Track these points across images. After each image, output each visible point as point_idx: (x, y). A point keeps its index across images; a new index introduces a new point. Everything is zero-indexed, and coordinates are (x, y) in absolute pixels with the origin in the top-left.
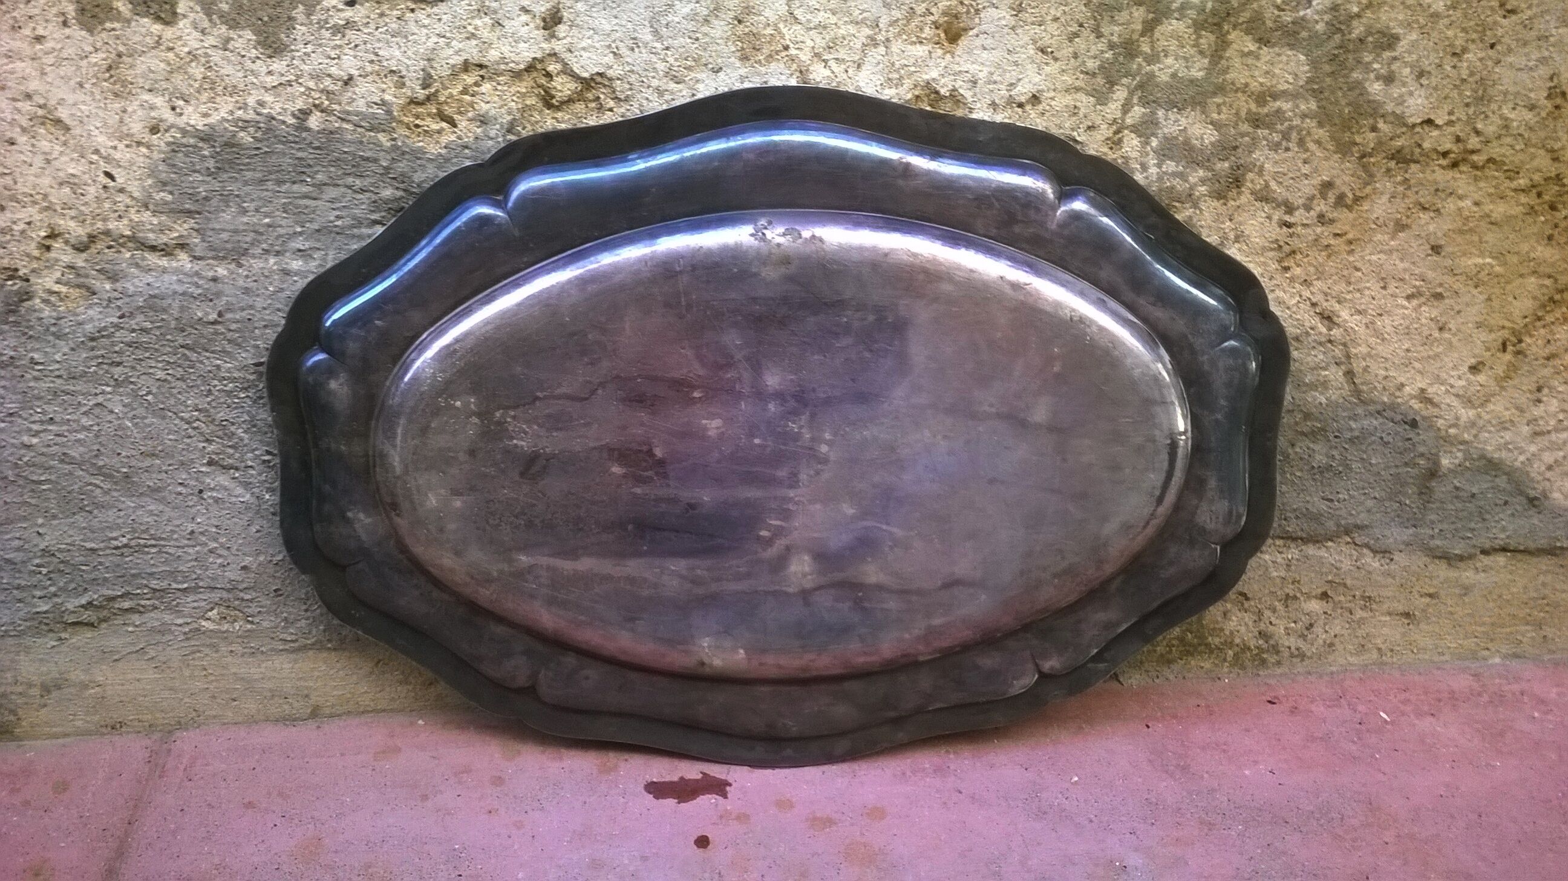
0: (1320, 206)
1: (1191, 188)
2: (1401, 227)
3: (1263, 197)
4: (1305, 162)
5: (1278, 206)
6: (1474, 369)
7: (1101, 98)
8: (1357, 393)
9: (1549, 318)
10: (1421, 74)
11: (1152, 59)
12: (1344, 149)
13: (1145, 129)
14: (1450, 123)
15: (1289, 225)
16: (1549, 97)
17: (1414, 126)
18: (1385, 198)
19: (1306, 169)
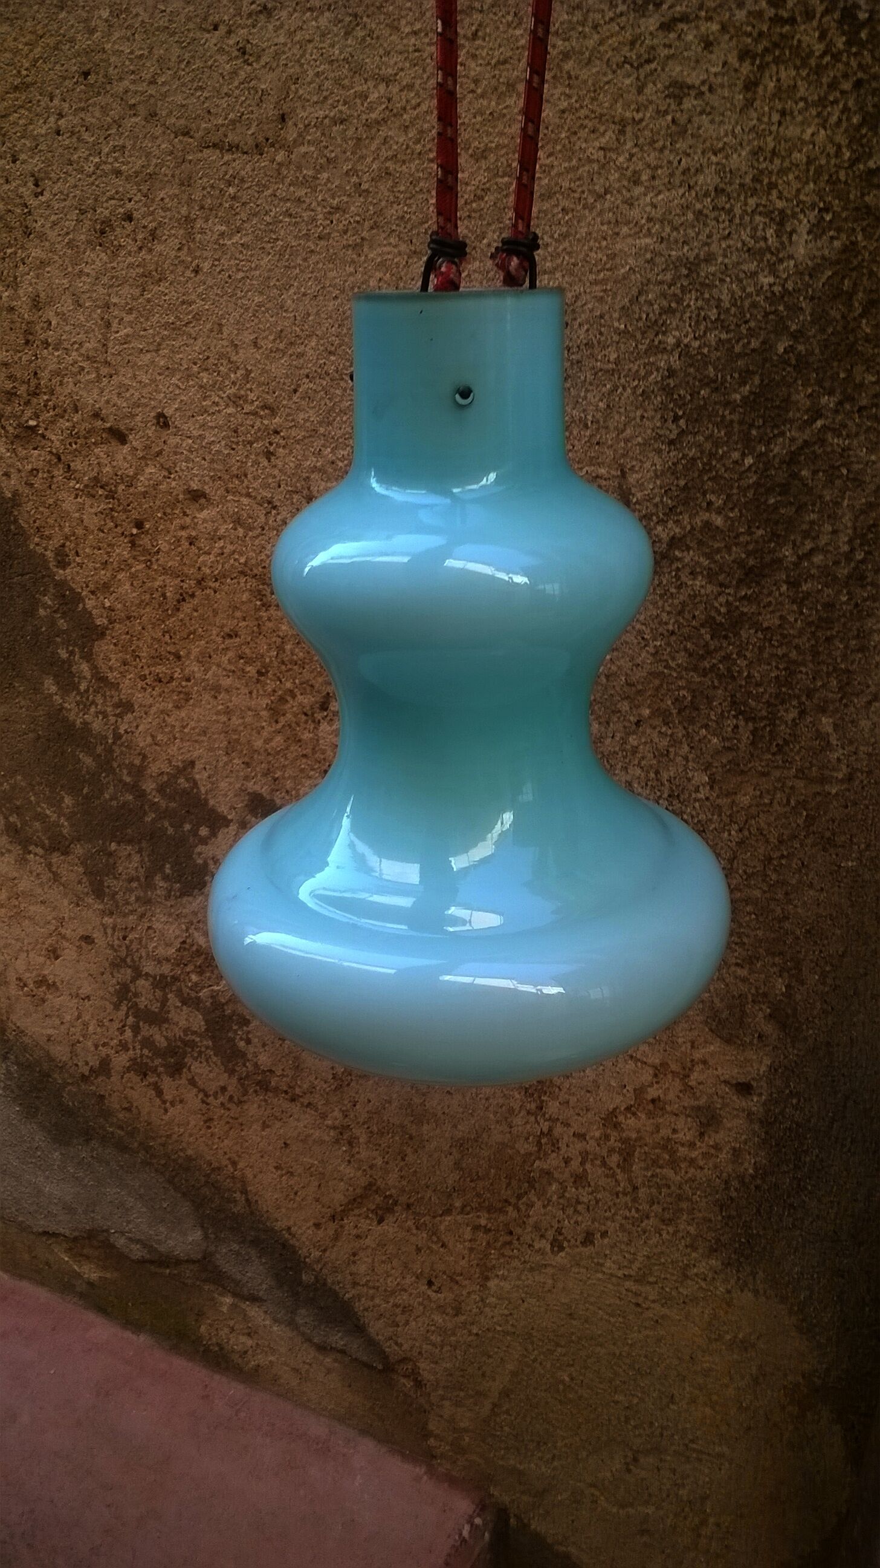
0: (221, 1099)
1: (157, 1066)
2: (265, 1126)
3: (192, 1082)
4: (210, 1071)
5: (200, 1090)
6: (317, 1226)
7: (117, 1007)
8: (252, 1213)
9: (357, 1212)
10: (264, 1045)
11: (136, 995)
12: (232, 1072)
13: (136, 1030)
14: (283, 1076)
15: (208, 1104)
16: (334, 1078)
17: (264, 1072)
18: (255, 1106)
19: (211, 1075)
